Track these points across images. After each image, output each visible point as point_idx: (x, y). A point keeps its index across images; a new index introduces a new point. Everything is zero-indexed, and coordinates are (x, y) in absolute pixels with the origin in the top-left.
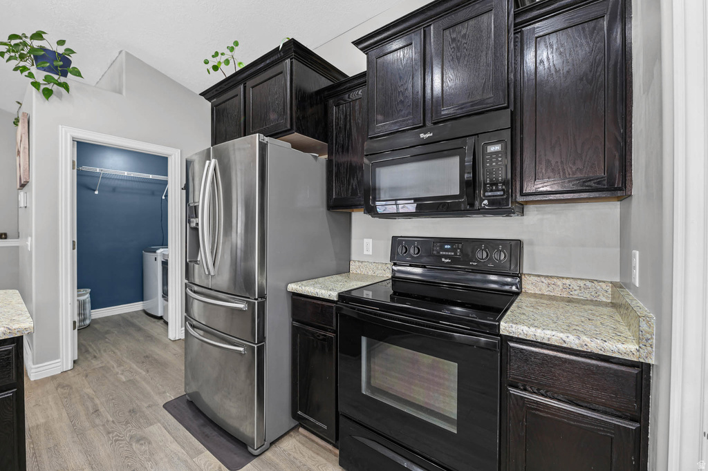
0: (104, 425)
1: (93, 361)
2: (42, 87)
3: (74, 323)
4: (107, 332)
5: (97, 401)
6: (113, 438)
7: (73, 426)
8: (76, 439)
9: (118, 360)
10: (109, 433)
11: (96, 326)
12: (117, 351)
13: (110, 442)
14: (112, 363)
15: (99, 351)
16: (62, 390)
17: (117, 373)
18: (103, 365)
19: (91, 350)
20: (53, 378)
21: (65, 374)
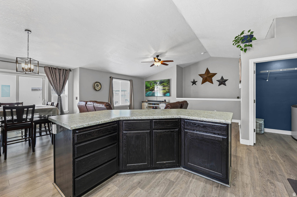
0: (259, 169)
1: (261, 147)
2: (244, 49)
3: (254, 130)
4: (270, 139)
5: (259, 160)
6: (261, 175)
7: (249, 163)
8: (249, 167)
9: (272, 151)
10: (260, 173)
11: (266, 135)
12: (272, 147)
13: (259, 176)
14: (269, 151)
15: (265, 144)
16: (248, 151)
17: (270, 155)
18: (265, 150)
19: (261, 142)
20: (247, 146)
21: (251, 146)
